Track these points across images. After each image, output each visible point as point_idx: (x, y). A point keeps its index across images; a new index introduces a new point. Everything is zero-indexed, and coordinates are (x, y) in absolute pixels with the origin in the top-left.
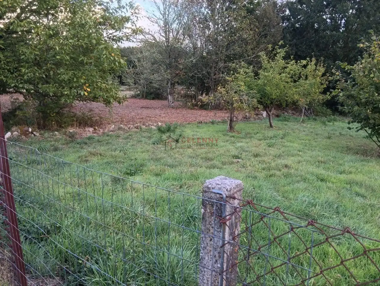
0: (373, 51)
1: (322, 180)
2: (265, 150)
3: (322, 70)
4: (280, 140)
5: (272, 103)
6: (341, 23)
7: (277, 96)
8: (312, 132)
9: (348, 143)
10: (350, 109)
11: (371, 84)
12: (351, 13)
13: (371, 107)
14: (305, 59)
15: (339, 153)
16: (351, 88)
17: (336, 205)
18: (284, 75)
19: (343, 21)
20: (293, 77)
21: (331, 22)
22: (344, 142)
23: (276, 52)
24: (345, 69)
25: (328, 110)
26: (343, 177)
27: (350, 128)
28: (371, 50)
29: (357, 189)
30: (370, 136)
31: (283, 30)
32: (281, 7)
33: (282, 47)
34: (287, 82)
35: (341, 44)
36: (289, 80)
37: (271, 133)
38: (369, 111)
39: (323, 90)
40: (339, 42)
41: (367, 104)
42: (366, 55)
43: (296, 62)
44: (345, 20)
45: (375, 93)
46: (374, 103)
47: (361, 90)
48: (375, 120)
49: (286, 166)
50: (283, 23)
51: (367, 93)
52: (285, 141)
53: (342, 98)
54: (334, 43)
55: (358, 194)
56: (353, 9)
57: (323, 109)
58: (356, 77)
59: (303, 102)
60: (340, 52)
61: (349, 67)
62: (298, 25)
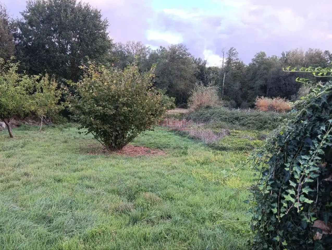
0: (90, 72)
1: (59, 181)
2: (3, 161)
3: (55, 85)
4: (21, 149)
5: (9, 114)
6: (67, 47)
7: (14, 107)
8: (51, 138)
9: (81, 145)
10: (79, 117)
11: (92, 98)
12: (74, 40)
13: (93, 115)
14: (38, 75)
15: (74, 154)
16: (77, 101)
17: (70, 201)
18: (18, 87)
19: (69, 46)
20: (28, 89)
21: (59, 45)
22: (78, 144)
23: (8, 65)
24: (71, 85)
25: (64, 118)
26: (75, 174)
27: (80, 133)
28: (89, 72)
29: (87, 183)
30: (96, 137)
31: (16, 46)
32: (12, 25)
33: (14, 61)
34: (23, 94)
35: (68, 64)
36: (24, 92)
37: (10, 143)
38: (92, 118)
39: (58, 101)
40: (67, 62)
41: (90, 113)
42: (85, 75)
43: (30, 77)
44: (70, 45)
45: (95, 105)
46: (95, 112)
47: (85, 102)
48: (97, 125)
49: (26, 174)
50: (15, 40)
51: (89, 104)
52: (25, 150)
53: (72, 108)
54: (63, 63)
55: (88, 187)
56: (75, 37)
57: (60, 117)
58: (80, 92)
59: (41, 112)
60: (69, 71)
61: (74, 84)
62: (30, 43)
